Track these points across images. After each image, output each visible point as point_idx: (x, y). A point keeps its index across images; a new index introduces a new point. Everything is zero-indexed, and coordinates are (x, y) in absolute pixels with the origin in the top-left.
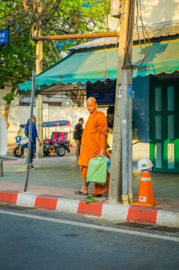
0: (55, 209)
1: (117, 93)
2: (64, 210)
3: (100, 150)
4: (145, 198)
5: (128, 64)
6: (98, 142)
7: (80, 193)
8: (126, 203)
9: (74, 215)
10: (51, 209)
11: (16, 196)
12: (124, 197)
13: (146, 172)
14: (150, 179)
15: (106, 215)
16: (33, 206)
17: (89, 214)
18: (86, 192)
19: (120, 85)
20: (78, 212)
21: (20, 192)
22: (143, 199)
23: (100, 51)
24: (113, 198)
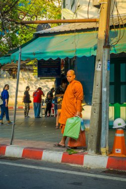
0: (41, 159)
1: (96, 66)
2: (49, 160)
3: (76, 111)
4: (120, 150)
5: (107, 44)
6: (76, 105)
7: (59, 146)
8: (104, 154)
9: (60, 164)
10: (37, 159)
11: (5, 148)
12: (103, 150)
13: (121, 130)
14: (123, 135)
15: (88, 164)
16: (20, 156)
17: (72, 163)
18: (63, 145)
19: (99, 60)
20: (62, 161)
21: (8, 145)
22: (118, 151)
23: (60, 35)
24: (92, 150)
